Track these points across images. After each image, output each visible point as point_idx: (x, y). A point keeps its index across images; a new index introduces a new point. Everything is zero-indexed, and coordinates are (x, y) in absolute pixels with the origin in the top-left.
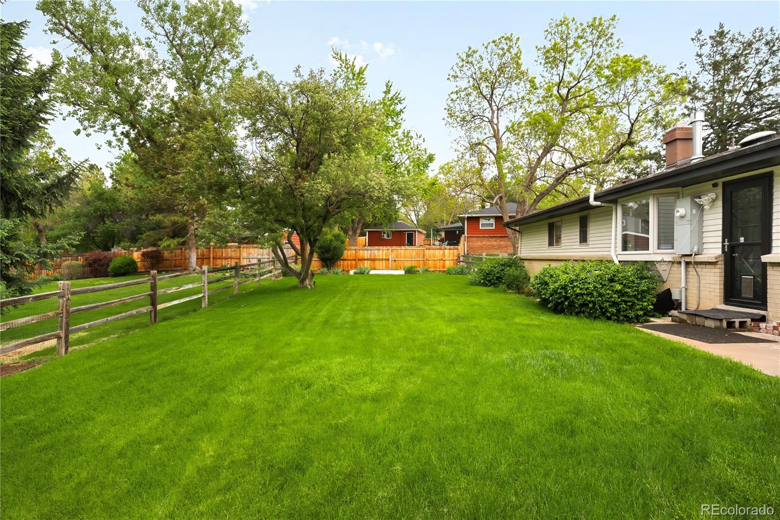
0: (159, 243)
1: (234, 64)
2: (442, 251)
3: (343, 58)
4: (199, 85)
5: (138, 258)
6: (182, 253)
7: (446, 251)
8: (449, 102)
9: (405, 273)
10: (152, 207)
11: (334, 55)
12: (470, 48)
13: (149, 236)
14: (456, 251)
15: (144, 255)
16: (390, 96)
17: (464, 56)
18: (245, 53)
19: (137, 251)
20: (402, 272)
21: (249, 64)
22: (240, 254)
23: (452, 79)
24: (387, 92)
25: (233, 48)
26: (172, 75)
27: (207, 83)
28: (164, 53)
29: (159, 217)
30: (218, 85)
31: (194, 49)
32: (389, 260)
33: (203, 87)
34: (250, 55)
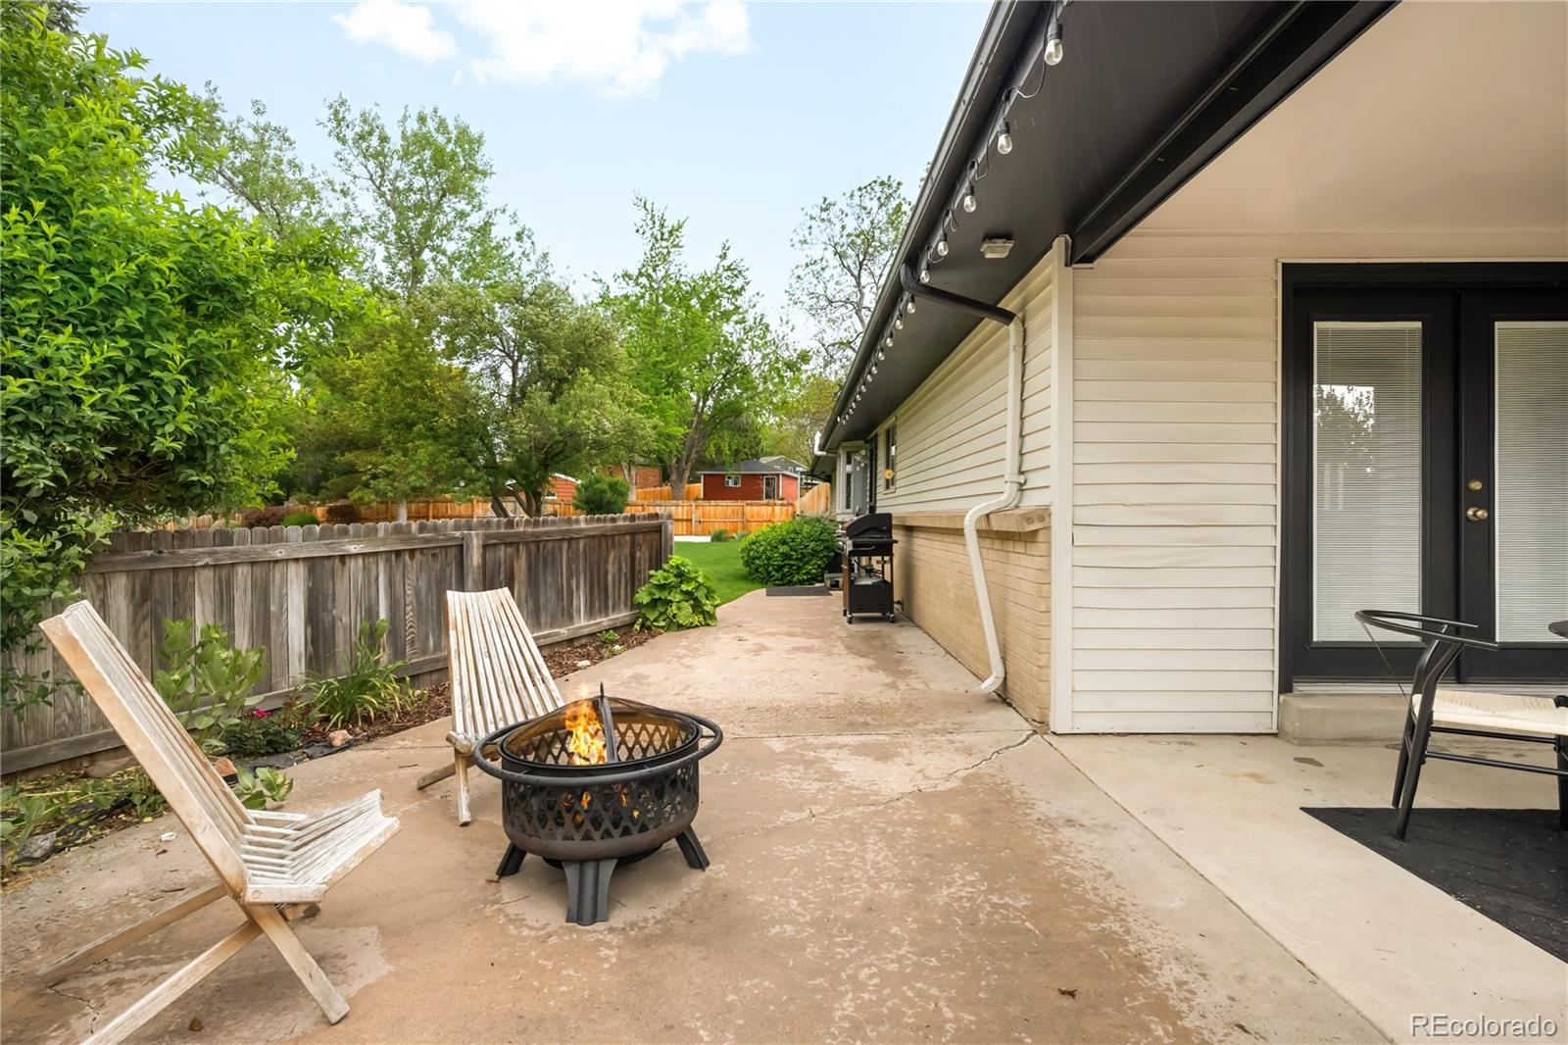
0: (350, 494)
1: (475, 220)
2: (770, 508)
3: (649, 207)
4: (420, 253)
5: (323, 516)
6: (387, 508)
7: (777, 508)
8: (794, 280)
9: (712, 540)
10: (341, 441)
11: (636, 201)
12: (825, 199)
13: (337, 483)
14: (790, 508)
15: (331, 511)
16: (726, 263)
17: (816, 212)
18: (490, 201)
19: (319, 505)
20: (708, 539)
21: (498, 218)
22: (473, 511)
23: (798, 245)
24: (723, 257)
25: (472, 195)
26: (381, 238)
27: (433, 249)
28: (368, 204)
29: (349, 456)
30: (449, 253)
31: (413, 196)
32: (691, 520)
33: (427, 255)
34: (500, 206)
